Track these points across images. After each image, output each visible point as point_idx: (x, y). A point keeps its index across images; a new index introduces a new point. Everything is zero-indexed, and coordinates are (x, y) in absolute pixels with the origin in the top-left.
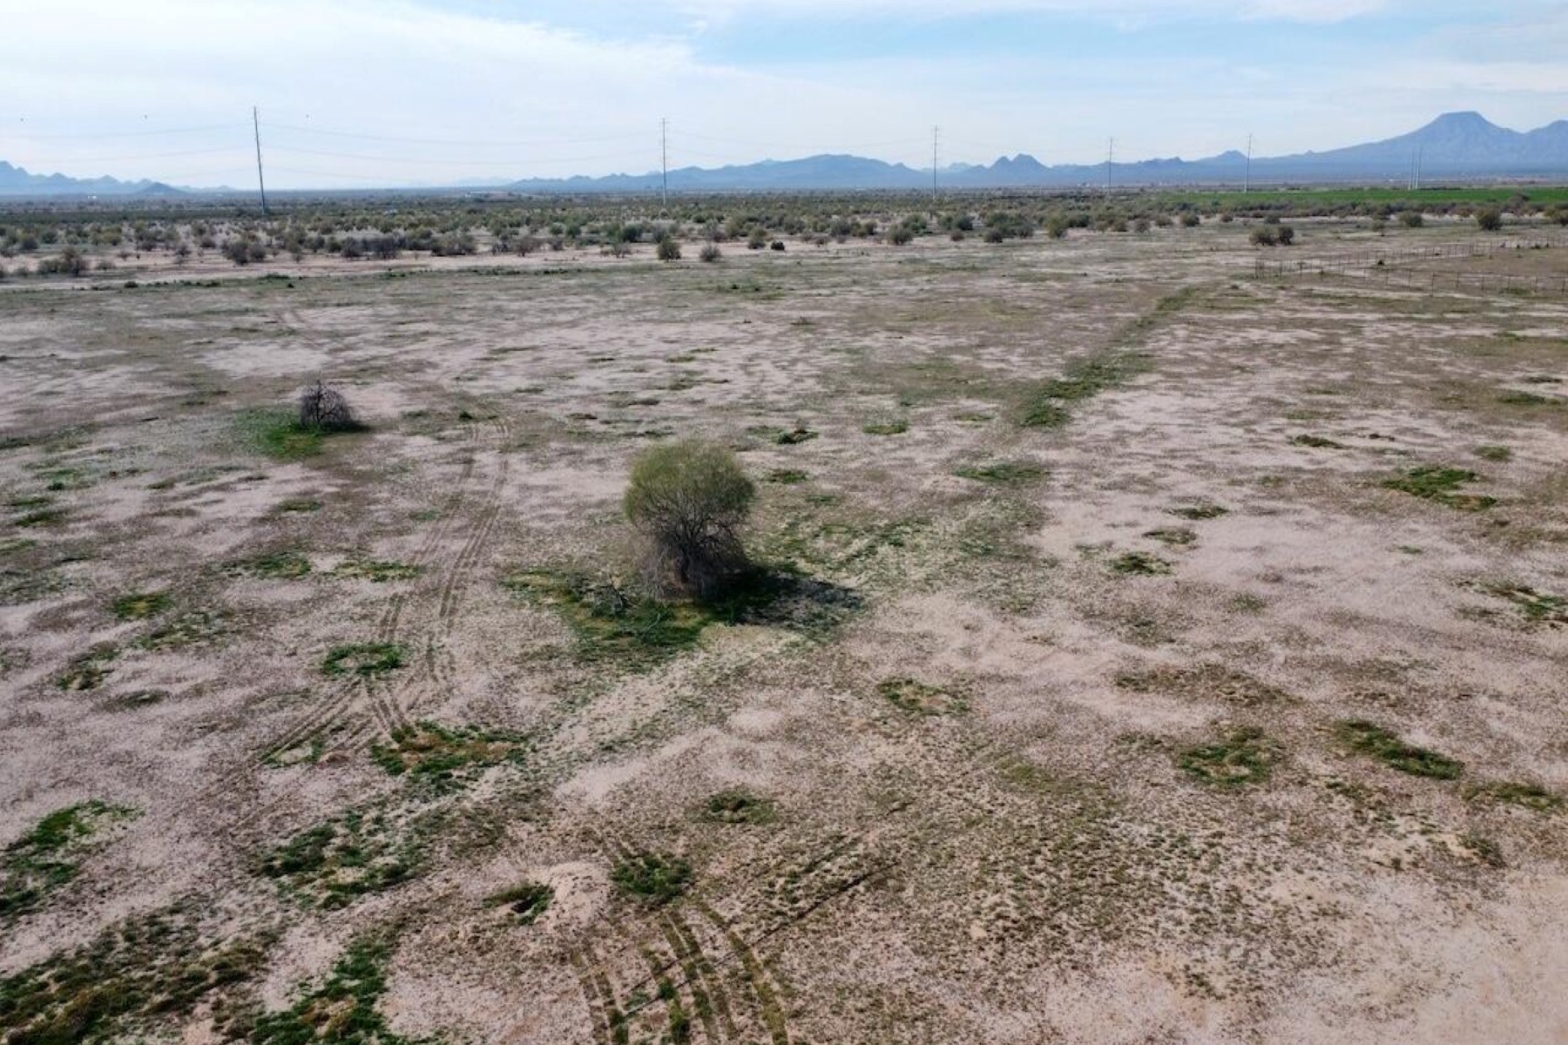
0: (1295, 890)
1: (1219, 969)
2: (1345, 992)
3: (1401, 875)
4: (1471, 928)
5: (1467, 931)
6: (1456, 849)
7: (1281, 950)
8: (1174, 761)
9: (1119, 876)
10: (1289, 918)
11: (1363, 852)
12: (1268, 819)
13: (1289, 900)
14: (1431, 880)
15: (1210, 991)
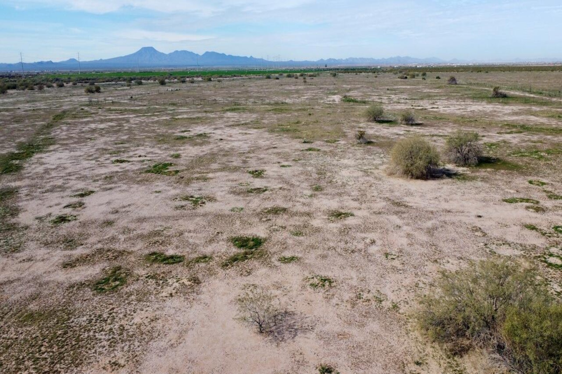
0: (142, 317)
1: (121, 356)
2: (163, 344)
3: (173, 298)
4: (195, 305)
5: (194, 307)
6: (187, 283)
7: (141, 339)
8: (91, 289)
9: (78, 340)
10: (142, 327)
11: (161, 295)
12: (128, 297)
13: (140, 321)
14: (182, 296)
15: (119, 366)
